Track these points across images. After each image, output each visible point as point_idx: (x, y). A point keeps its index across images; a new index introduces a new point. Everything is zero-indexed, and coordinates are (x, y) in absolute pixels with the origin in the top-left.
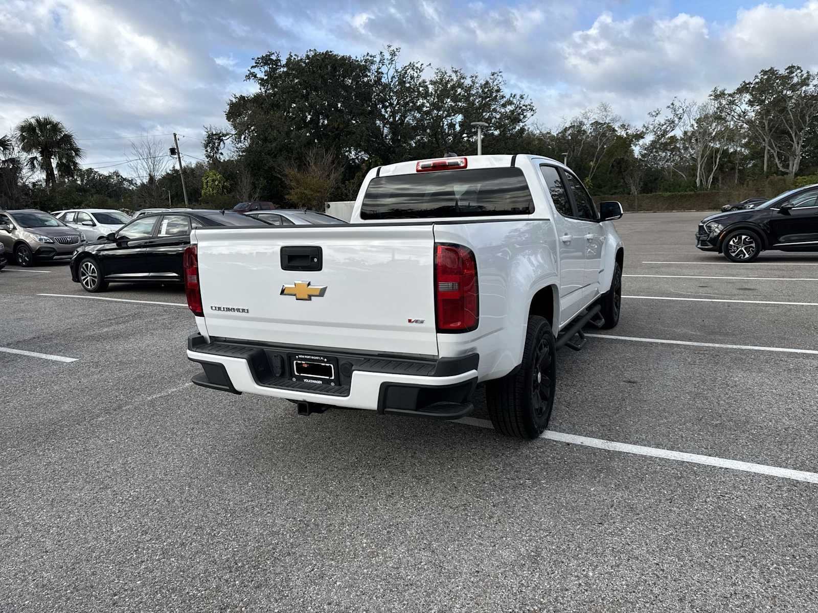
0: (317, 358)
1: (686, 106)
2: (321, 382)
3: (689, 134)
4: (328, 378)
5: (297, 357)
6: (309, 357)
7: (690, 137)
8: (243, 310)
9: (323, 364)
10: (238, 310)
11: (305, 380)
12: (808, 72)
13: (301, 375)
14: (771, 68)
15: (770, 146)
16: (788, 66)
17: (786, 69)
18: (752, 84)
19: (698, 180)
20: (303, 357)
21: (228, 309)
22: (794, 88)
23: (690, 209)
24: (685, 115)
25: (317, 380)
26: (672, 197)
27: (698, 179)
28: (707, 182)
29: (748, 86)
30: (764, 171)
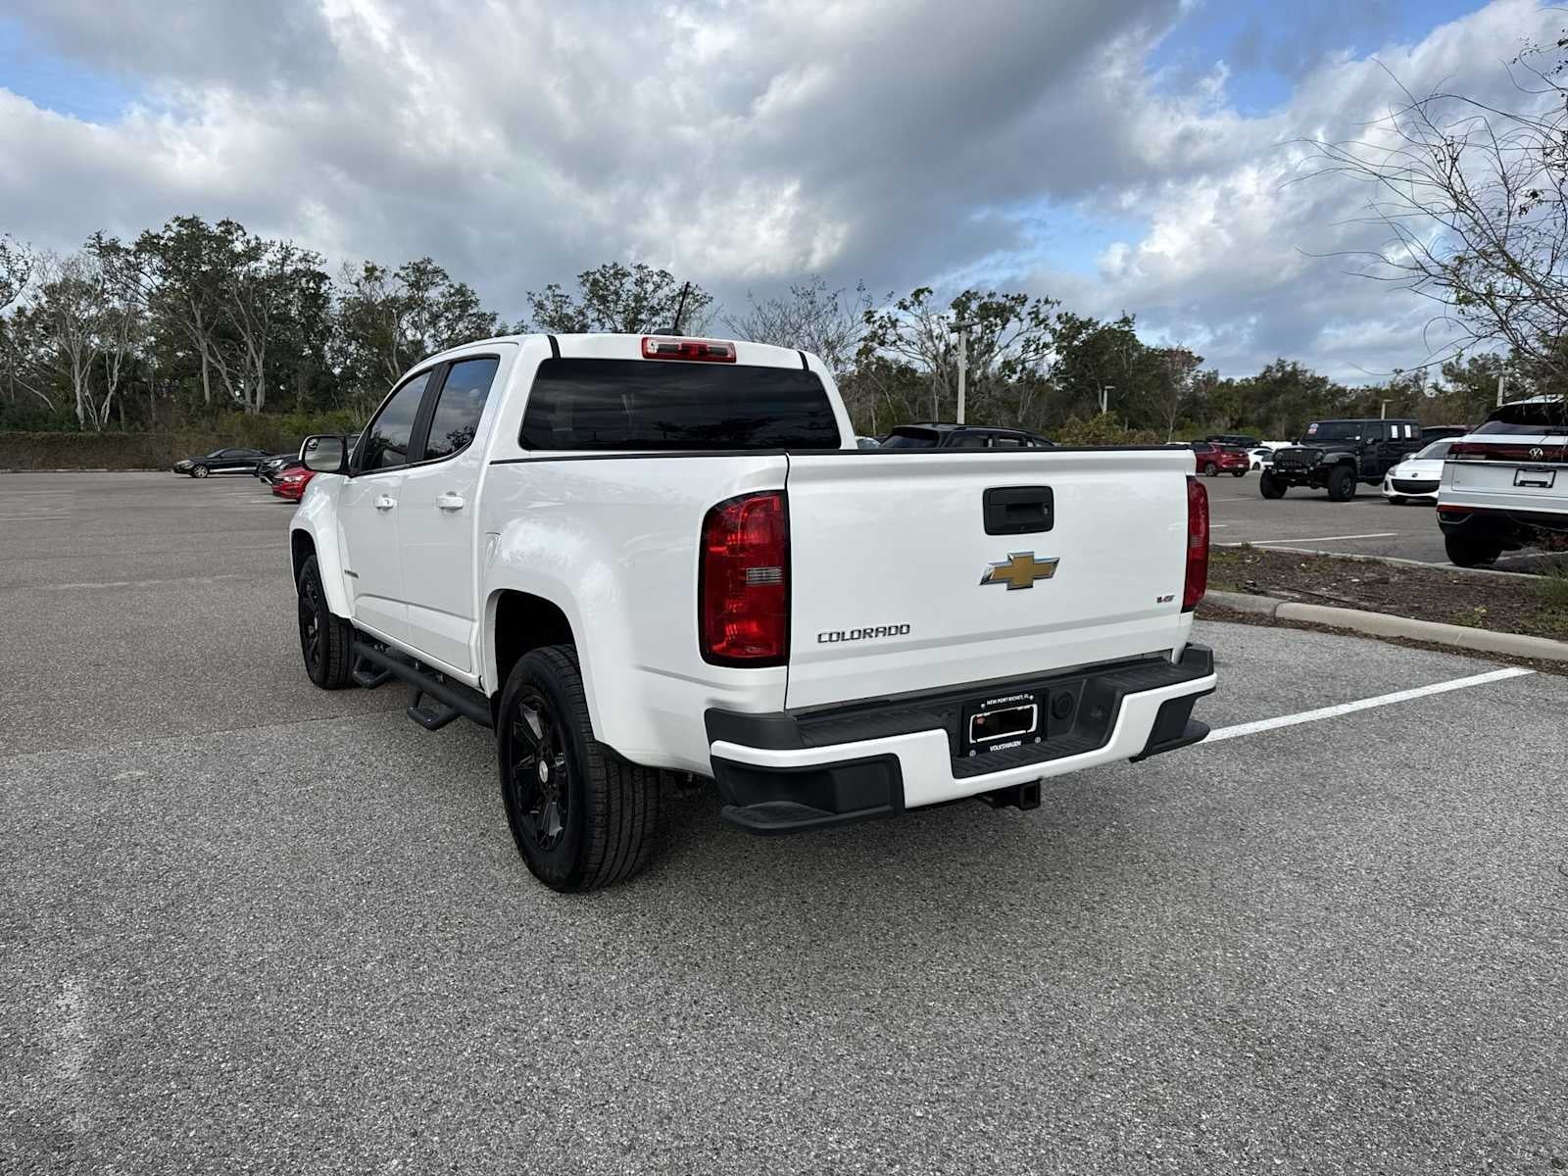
0: (1018, 698)
1: (32, 257)
2: (1019, 743)
3: (29, 313)
4: (1024, 732)
5: (983, 705)
6: (1004, 700)
7: (30, 319)
8: (899, 629)
9: (1020, 708)
10: (886, 631)
11: (992, 748)
12: (257, 238)
13: (979, 740)
14: (195, 217)
15: (213, 355)
16: (222, 219)
17: (219, 225)
18: (162, 238)
19: (79, 410)
20: (995, 702)
21: (865, 633)
22: (236, 259)
23: (95, 466)
24: (33, 273)
25: (1007, 742)
26: (50, 442)
27: (79, 407)
28: (99, 415)
29: (155, 241)
30: (205, 403)
